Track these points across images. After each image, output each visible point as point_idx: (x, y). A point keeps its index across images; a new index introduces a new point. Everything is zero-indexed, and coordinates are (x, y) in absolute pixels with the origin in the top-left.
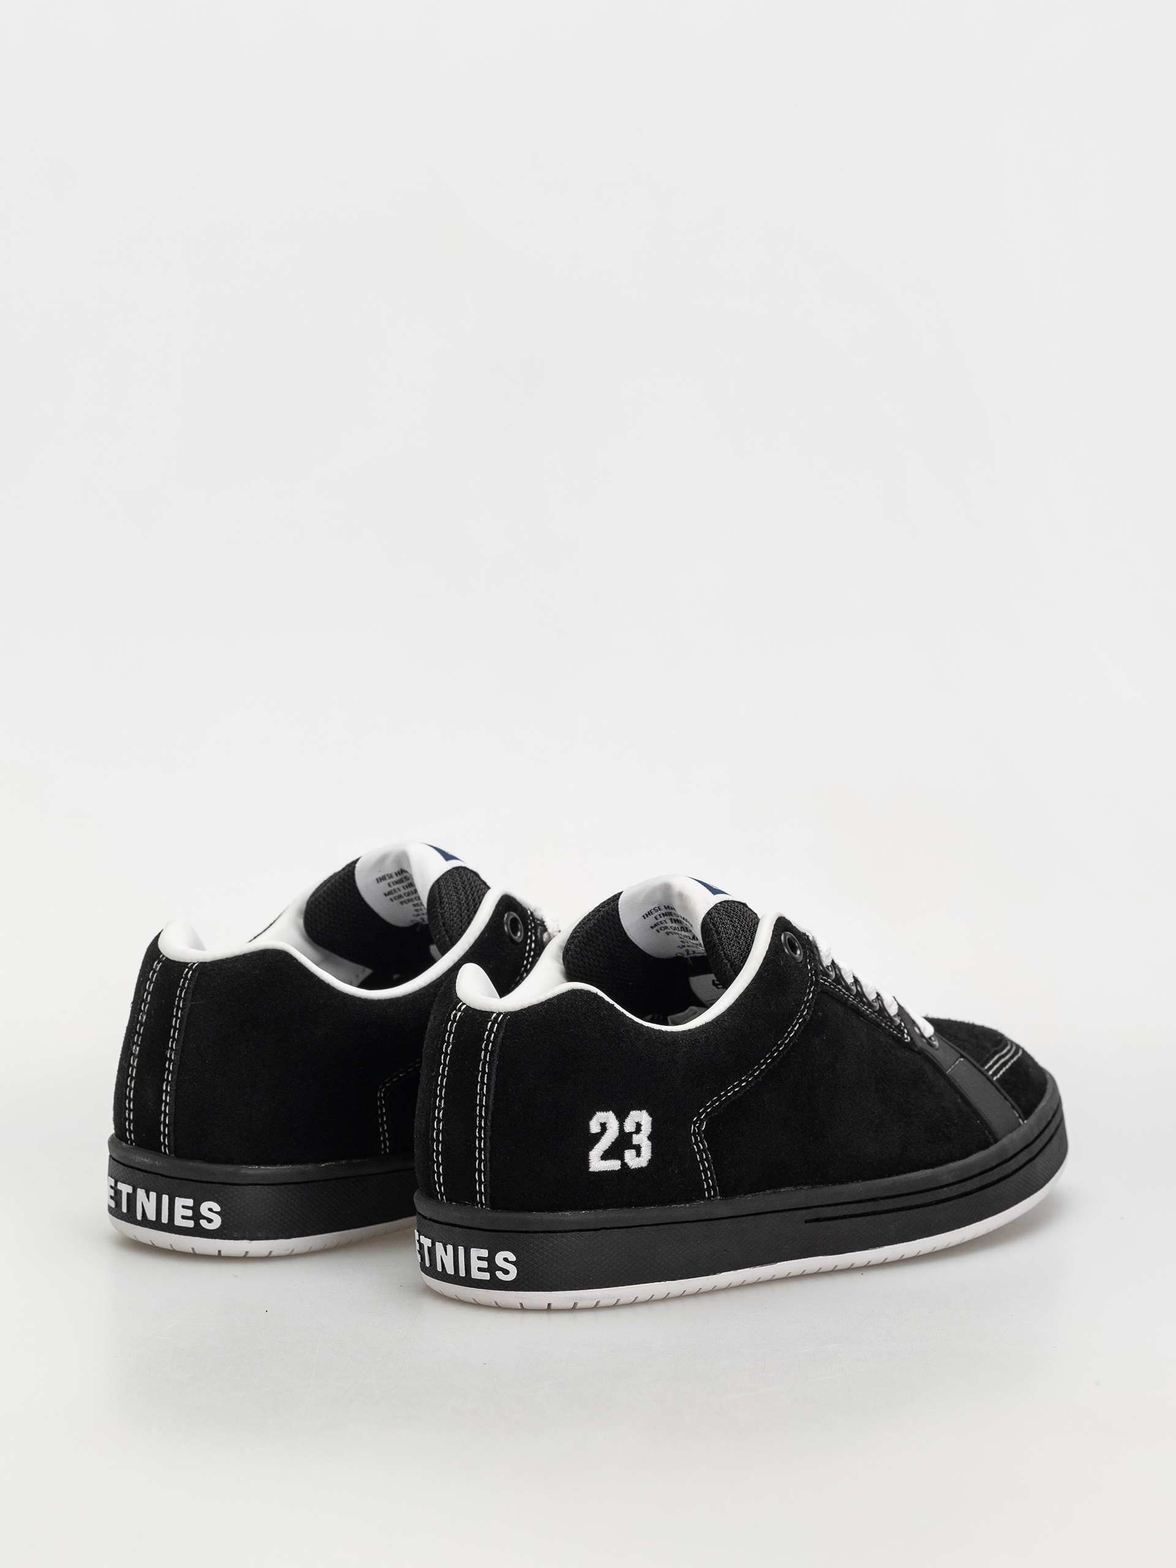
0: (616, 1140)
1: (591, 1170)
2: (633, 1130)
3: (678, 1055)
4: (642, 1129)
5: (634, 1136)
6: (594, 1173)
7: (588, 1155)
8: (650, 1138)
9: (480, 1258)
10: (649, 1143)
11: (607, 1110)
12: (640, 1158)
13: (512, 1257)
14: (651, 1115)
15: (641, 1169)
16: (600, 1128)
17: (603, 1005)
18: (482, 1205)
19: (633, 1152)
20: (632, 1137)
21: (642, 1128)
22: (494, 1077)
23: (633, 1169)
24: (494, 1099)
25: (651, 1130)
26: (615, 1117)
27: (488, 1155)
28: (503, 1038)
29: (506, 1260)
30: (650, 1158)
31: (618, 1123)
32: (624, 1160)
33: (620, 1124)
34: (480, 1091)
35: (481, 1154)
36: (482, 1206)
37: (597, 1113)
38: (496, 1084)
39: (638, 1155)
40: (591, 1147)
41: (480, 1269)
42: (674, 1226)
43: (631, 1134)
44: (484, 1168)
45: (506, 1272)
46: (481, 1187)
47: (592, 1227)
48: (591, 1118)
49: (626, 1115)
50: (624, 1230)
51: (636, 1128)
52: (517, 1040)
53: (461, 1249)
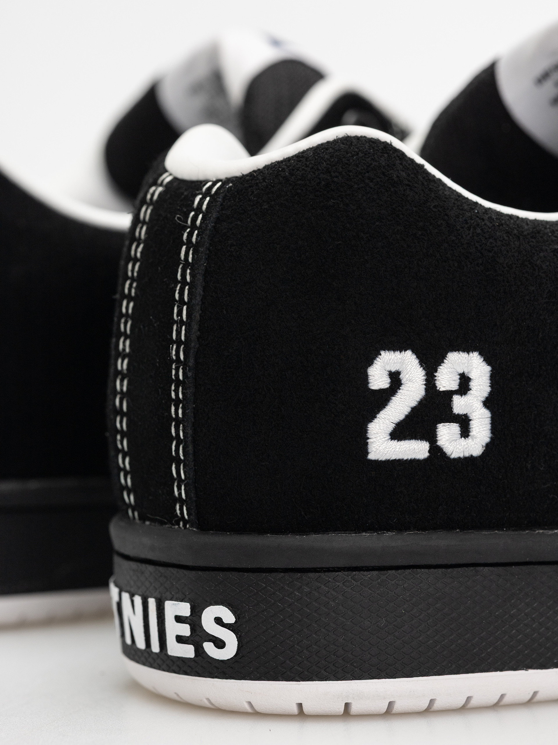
0: (421, 403)
1: (372, 456)
2: (454, 386)
3: (542, 254)
4: (471, 387)
5: (456, 399)
6: (377, 463)
7: (365, 431)
8: (487, 403)
9: (179, 619)
10: (486, 414)
11: (401, 348)
12: (469, 441)
13: (229, 617)
14: (488, 360)
15: (470, 460)
16: (389, 380)
17: (398, 162)
18: (185, 522)
19: (454, 428)
20: (450, 400)
21: (472, 384)
22: (199, 290)
23: (454, 459)
24: (199, 330)
25: (489, 389)
26: (417, 361)
27: (190, 432)
28: (218, 220)
29: (219, 621)
30: (487, 440)
31: (423, 373)
32: (436, 441)
33: (427, 374)
34: (177, 316)
35: (179, 427)
36: (185, 526)
37: (382, 353)
38: (203, 303)
39: (465, 433)
40: (372, 417)
41: (180, 639)
42: (540, 568)
43: (450, 394)
44: (184, 455)
45: (220, 644)
46: (181, 489)
47: (375, 563)
48: (370, 362)
49: (440, 359)
50: (440, 571)
51: (460, 385)
52: (239, 223)
53: (152, 603)
